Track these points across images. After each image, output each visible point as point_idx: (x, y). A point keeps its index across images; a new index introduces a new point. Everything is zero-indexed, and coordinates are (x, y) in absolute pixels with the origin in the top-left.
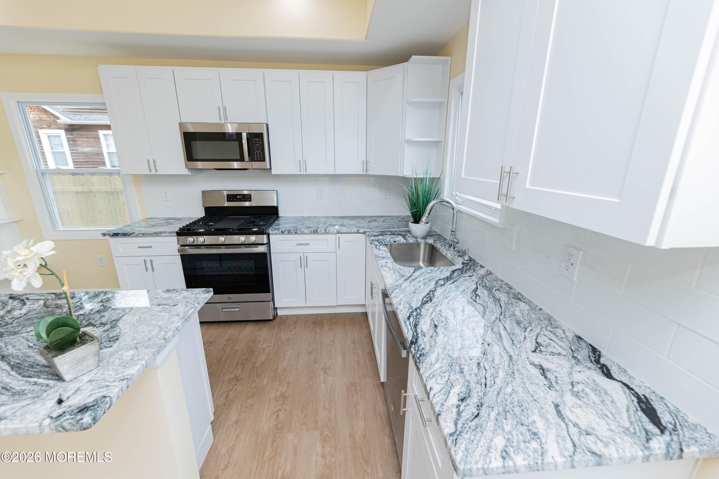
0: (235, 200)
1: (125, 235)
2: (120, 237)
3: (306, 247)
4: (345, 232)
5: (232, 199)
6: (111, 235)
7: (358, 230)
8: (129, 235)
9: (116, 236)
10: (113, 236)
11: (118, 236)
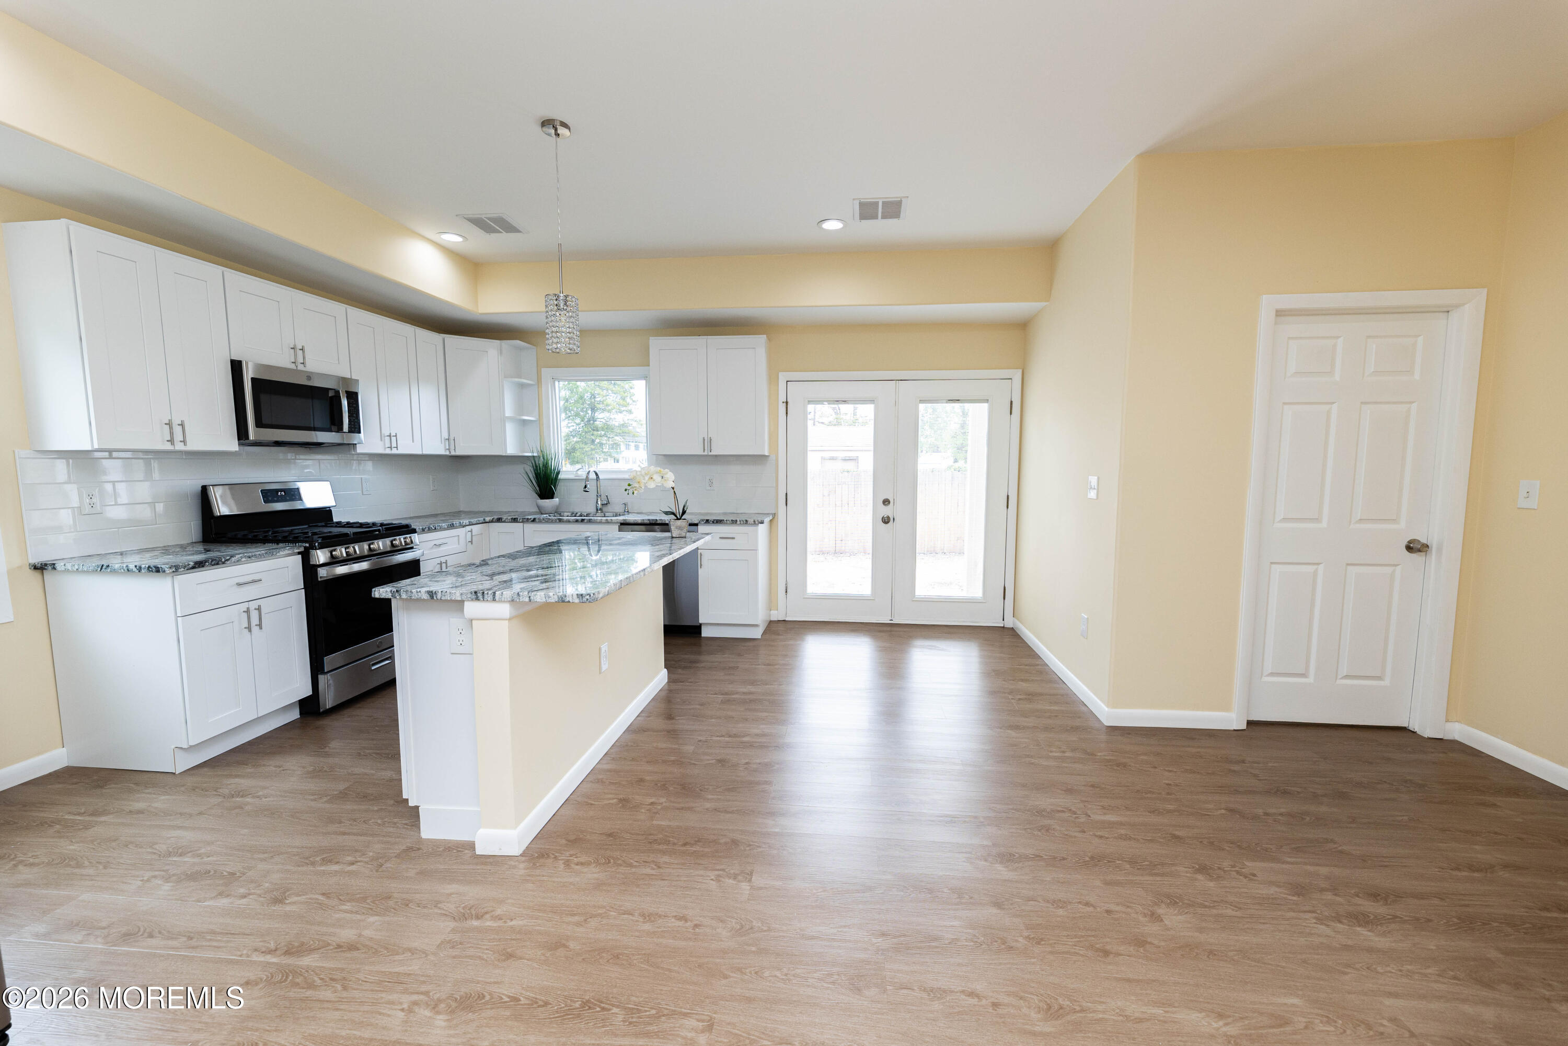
0: (276, 499)
1: (218, 564)
2: (208, 568)
3: (443, 548)
4: (475, 522)
5: (270, 498)
6: (190, 566)
7: (484, 519)
8: (224, 563)
9: (199, 567)
10: (193, 568)
11: (203, 567)
